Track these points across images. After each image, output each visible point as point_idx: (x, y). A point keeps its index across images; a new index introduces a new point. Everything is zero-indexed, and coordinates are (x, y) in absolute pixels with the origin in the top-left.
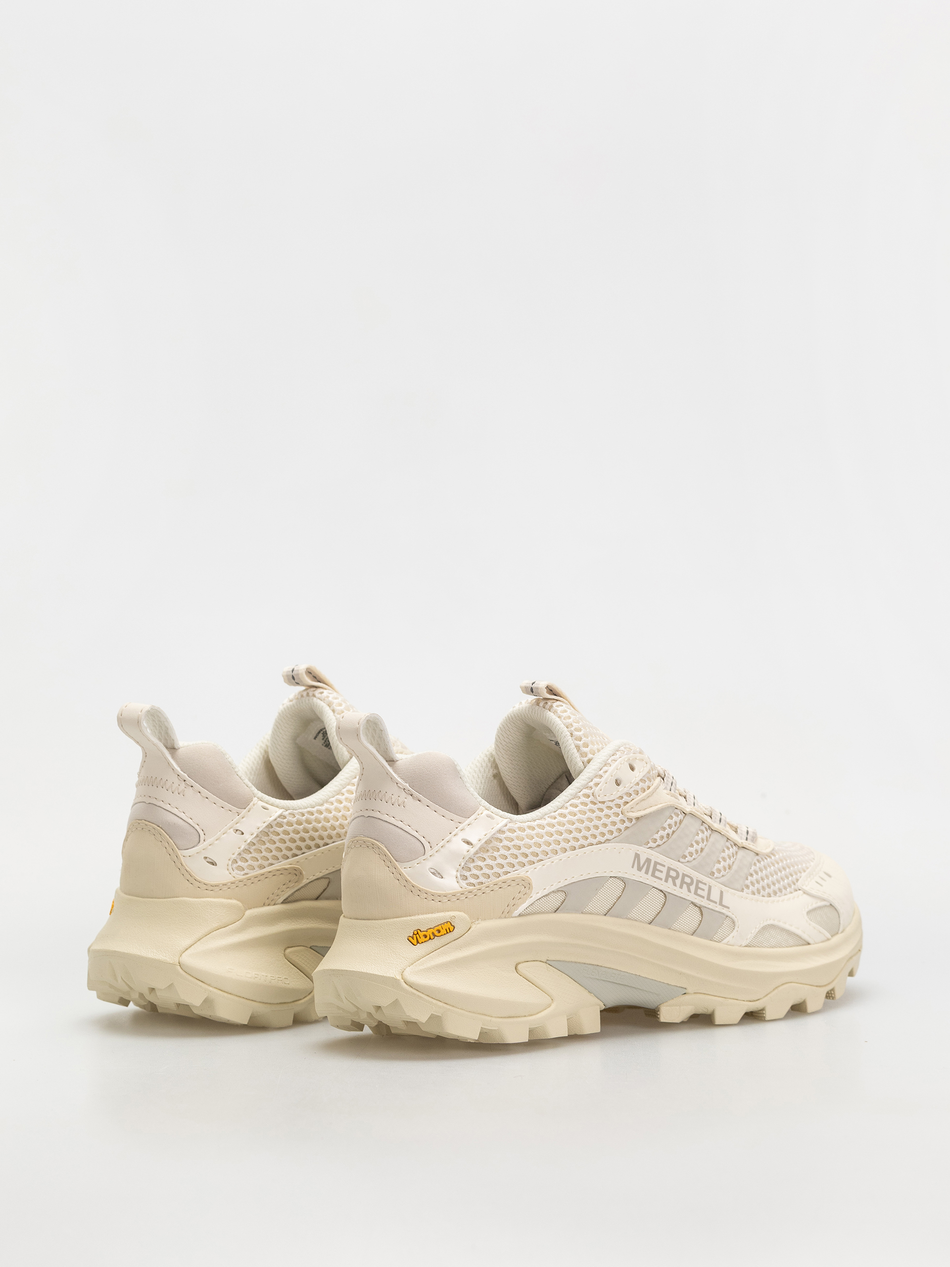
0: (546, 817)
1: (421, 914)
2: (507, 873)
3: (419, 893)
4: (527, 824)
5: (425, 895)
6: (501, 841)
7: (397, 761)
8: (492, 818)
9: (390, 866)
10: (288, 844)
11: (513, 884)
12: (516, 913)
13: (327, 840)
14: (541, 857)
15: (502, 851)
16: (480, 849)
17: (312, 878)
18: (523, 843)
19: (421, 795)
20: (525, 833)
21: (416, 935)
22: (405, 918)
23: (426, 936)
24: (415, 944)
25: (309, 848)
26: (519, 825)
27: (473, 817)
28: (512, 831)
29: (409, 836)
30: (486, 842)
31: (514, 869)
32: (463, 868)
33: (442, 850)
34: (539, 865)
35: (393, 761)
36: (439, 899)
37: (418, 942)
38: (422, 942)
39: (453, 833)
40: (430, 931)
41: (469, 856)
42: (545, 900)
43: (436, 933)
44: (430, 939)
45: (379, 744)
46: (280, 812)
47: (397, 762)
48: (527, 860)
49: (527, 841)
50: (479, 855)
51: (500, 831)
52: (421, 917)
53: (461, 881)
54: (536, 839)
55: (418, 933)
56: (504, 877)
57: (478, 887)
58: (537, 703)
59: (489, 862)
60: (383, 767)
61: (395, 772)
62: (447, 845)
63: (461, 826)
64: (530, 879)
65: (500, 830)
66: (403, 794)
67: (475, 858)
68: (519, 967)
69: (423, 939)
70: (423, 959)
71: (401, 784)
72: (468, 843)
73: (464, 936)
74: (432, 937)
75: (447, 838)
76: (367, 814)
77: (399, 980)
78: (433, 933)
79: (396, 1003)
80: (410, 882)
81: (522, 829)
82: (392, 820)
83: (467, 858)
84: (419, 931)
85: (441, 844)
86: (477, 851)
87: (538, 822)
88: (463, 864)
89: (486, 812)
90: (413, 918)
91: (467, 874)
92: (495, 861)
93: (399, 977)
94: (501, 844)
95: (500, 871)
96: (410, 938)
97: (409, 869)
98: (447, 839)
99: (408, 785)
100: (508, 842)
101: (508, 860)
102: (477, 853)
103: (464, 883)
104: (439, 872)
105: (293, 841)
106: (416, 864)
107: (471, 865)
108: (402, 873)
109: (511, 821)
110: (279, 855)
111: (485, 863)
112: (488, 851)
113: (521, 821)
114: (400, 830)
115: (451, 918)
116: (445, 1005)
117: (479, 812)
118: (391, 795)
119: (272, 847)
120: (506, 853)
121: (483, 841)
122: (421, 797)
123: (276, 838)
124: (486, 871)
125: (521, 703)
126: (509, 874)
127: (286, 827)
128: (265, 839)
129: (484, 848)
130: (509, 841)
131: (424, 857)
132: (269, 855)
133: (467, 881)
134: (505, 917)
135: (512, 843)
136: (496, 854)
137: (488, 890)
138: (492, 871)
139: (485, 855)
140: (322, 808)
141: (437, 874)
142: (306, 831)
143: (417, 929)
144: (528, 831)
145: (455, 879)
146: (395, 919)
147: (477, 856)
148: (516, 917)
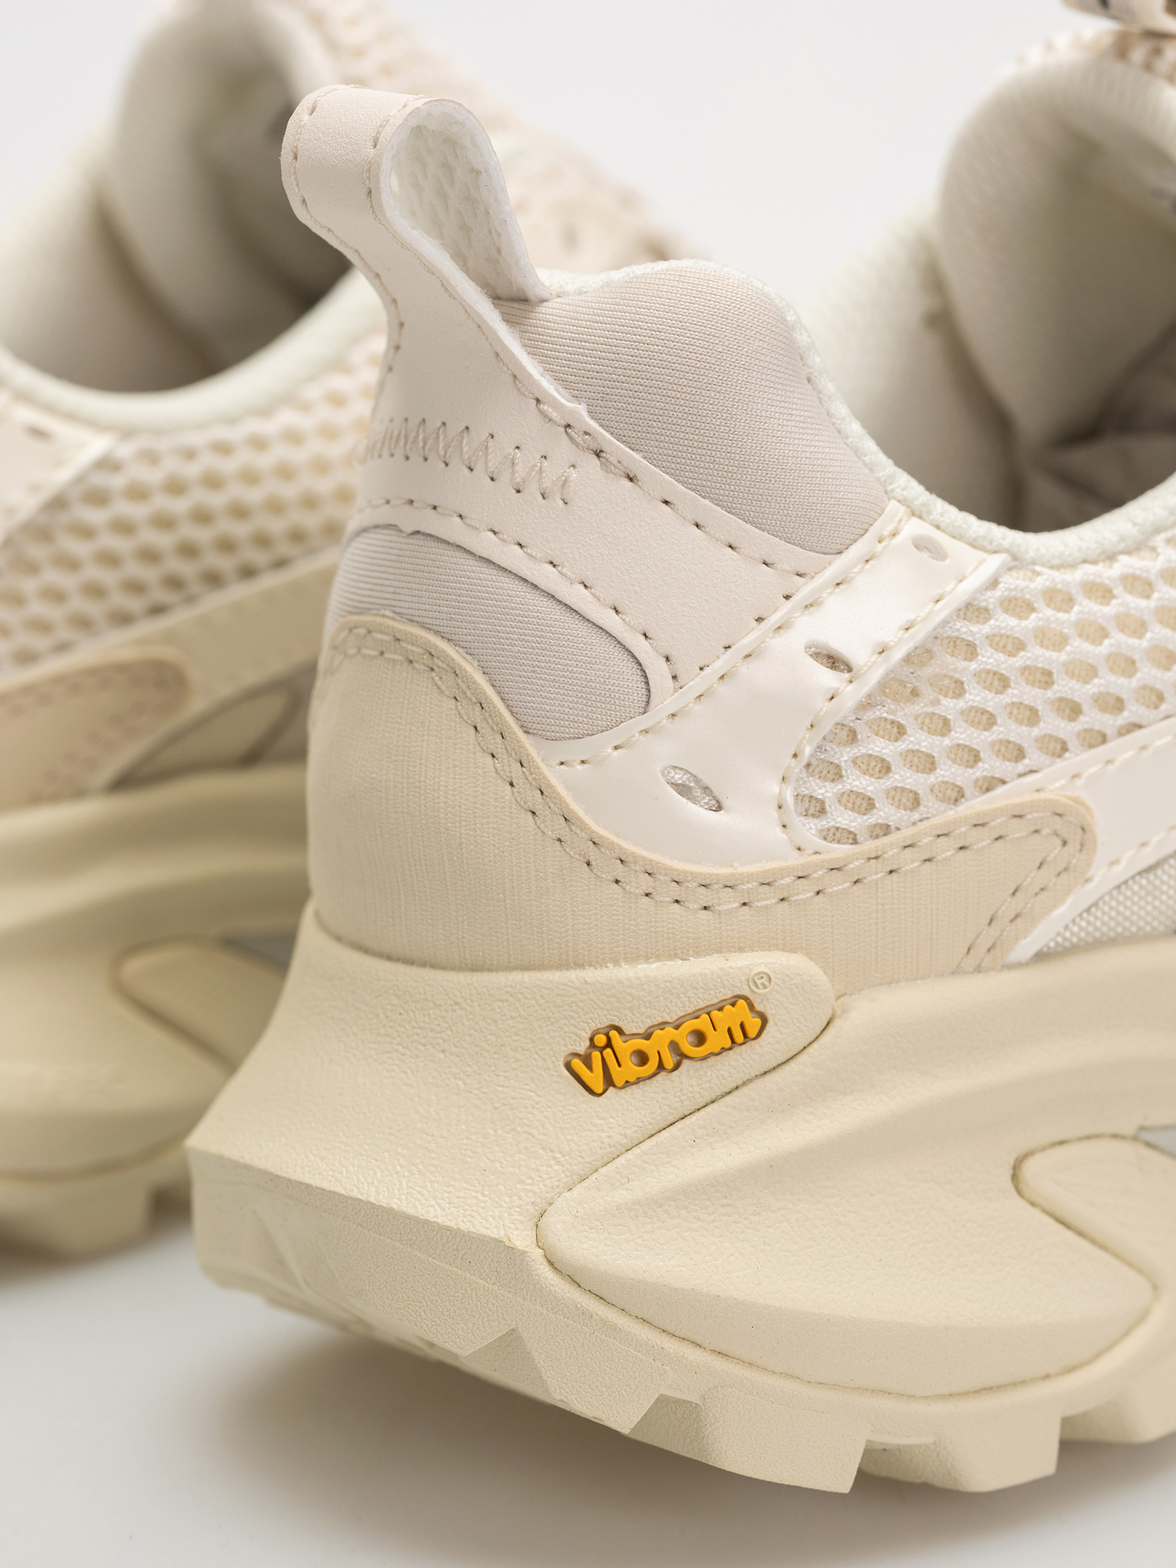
0: (1159, 540)
1: (626, 960)
2: (989, 785)
3: (619, 871)
4: (1078, 575)
5: (647, 884)
6: (971, 650)
7: (543, 301)
8: (937, 552)
9: (500, 752)
10: (135, 570)
11: (1018, 831)
12: (1026, 948)
13: (284, 549)
14: (1133, 711)
15: (976, 696)
16: (883, 686)
17: (225, 690)
18: (1063, 657)
19: (637, 456)
20: (1073, 615)
21: (602, 1050)
22: (556, 976)
23: (642, 1058)
24: (598, 1087)
25: (214, 580)
26: (1046, 578)
27: (856, 551)
28: (1018, 606)
29: (583, 629)
30: (908, 659)
31: (1021, 767)
32: (808, 765)
33: (722, 689)
34: (1122, 749)
35: (524, 300)
36: (705, 896)
37: (609, 1082)
38: (627, 1083)
39: (773, 620)
40: (663, 1038)
41: (838, 719)
42: (1141, 887)
43: (687, 1048)
44: (661, 1067)
45: (465, 228)
46: (96, 446)
47: (544, 309)
48: (1076, 726)
49: (1079, 647)
50: (880, 712)
51: (972, 610)
52: (626, 972)
53: (797, 821)
54: (1117, 640)
55: (609, 1044)
56: (977, 805)
57: (869, 846)
58: (1121, 48)
59: (919, 739)
60: (481, 327)
61: (532, 349)
62: (746, 670)
63: (805, 590)
64: (1088, 809)
65: (968, 605)
66: (563, 450)
67: (859, 727)
68: (1031, 1169)
69: (630, 1069)
70: (630, 1155)
71: (556, 405)
72: (834, 661)
73: (804, 1057)
74: (669, 1061)
75: (745, 641)
76: (411, 520)
77: (524, 1253)
78: (674, 1046)
79: (511, 1341)
80: (584, 827)
81: (1060, 599)
82: (512, 558)
83: (826, 728)
84: (614, 1034)
85: (719, 665)
86: (869, 696)
87: (1126, 564)
88: (808, 750)
89: (914, 528)
90: (590, 974)
91: (826, 791)
92: (943, 735)
93: (522, 1240)
94: (974, 666)
95: (963, 776)
96: (578, 1064)
97: (580, 768)
98: (745, 643)
99: (582, 409)
100: (1001, 657)
101: (998, 732)
102: (866, 705)
103: (809, 830)
104: (707, 782)
105: (150, 556)
106: (610, 750)
107: (844, 756)
108: (551, 786)
109: (1017, 562)
110: (94, 609)
111: (902, 745)
112: (915, 693)
113: (1056, 562)
114: (545, 604)
115: (752, 981)
116: (717, 1362)
117: (884, 526)
118: (511, 450)
119: (68, 581)
120: (992, 701)
121: (898, 655)
122: (637, 460)
123: (80, 548)
124: (904, 777)
125: (1049, 47)
126: (1000, 790)
127: (124, 508)
128: (37, 551)
129: (902, 683)
130: (1003, 649)
131: (645, 721)
132: (54, 613)
133: (823, 823)
134: (978, 969)
135: (1018, 661)
136: (949, 706)
137: (910, 861)
138: (932, 779)
139: (904, 714)
140: (269, 427)
141: (698, 793)
142: (202, 517)
143: (608, 1023)
144: (1086, 606)
145: (775, 814)
146: (517, 977)
147: (870, 715)
148: (1020, 965)
